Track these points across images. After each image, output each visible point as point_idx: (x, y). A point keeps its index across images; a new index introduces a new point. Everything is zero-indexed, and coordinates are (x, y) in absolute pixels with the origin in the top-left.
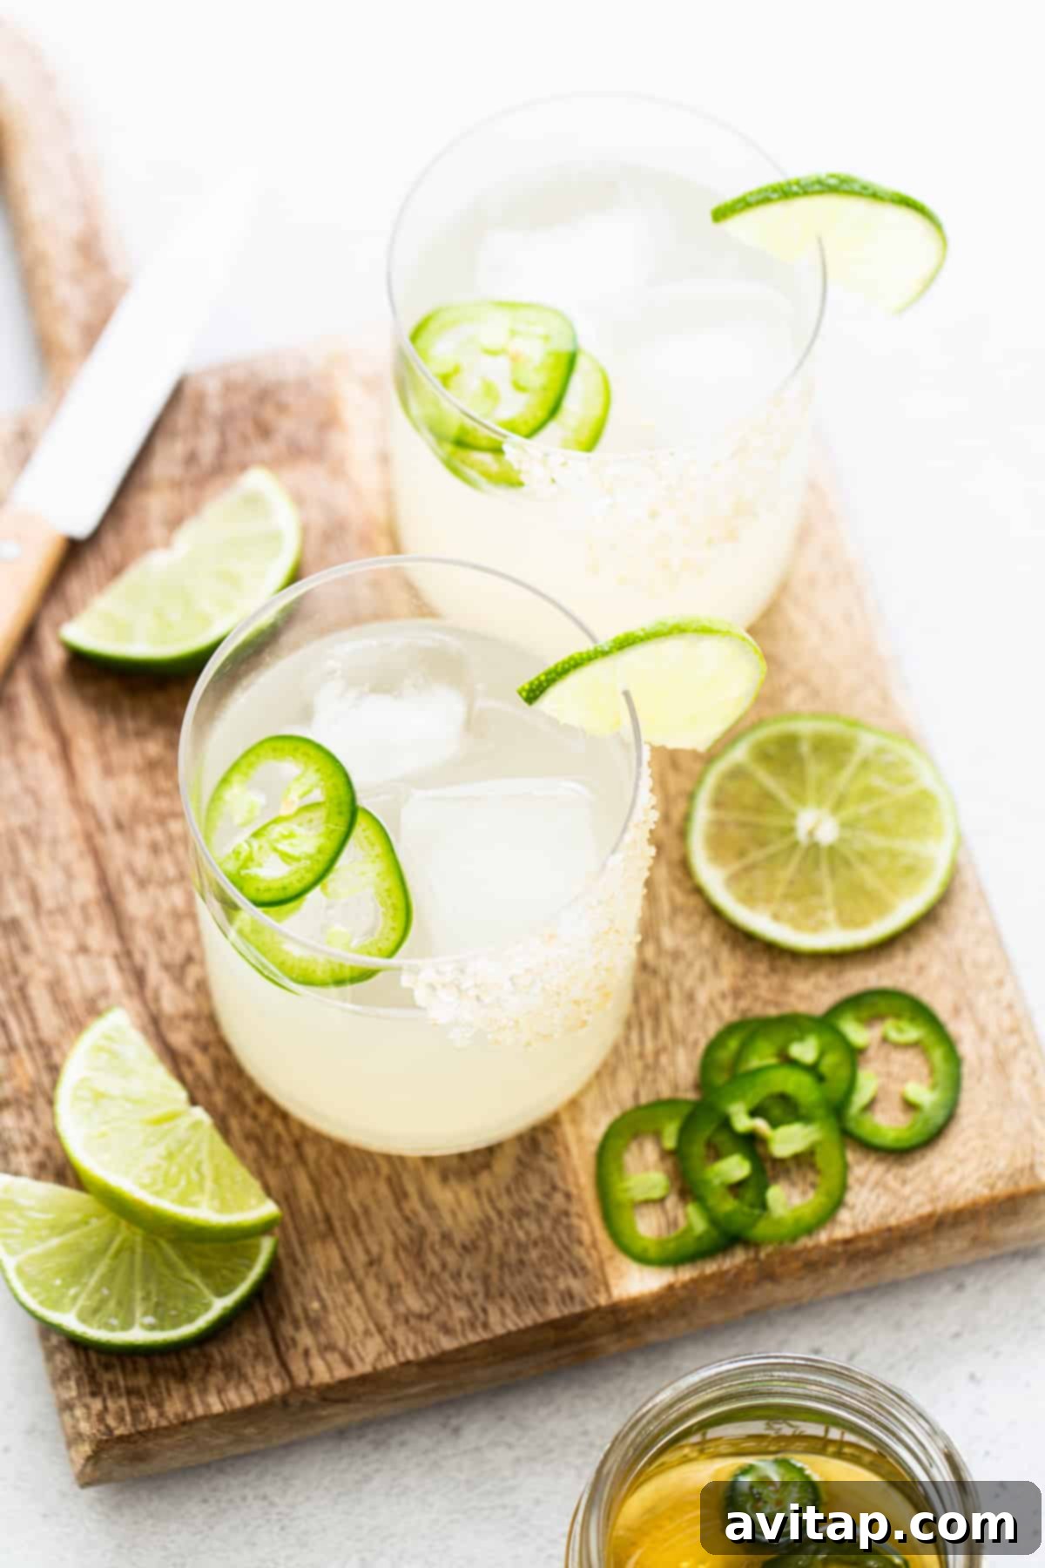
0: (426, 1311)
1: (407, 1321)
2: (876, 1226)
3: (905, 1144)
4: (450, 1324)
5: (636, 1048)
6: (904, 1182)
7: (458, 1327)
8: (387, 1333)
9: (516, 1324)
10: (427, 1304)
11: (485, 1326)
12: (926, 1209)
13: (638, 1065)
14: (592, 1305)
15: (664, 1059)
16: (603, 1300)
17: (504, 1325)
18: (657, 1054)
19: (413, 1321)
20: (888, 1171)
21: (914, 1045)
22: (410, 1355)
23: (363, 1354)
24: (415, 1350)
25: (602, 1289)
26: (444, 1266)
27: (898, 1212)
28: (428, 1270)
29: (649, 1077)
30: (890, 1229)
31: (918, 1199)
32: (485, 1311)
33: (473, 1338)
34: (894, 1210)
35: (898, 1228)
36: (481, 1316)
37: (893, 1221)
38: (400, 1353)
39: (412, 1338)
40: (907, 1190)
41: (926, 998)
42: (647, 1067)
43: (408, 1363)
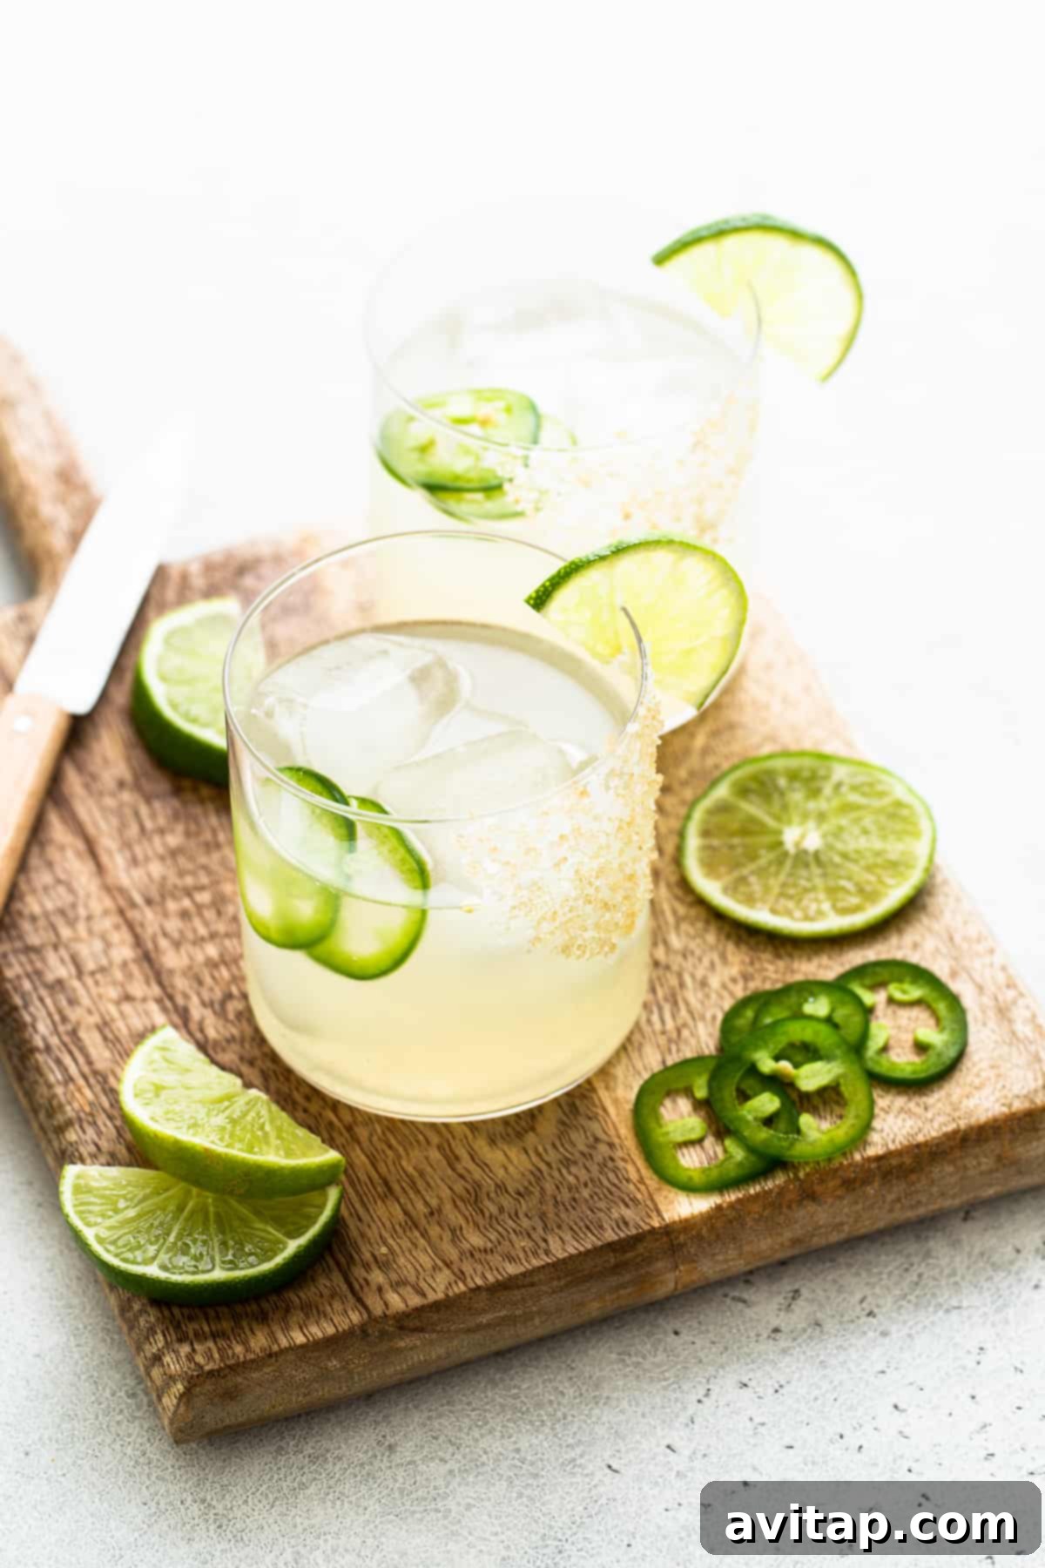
0: (489, 1245)
1: (472, 1255)
2: (905, 1143)
3: (922, 1075)
4: (513, 1253)
5: (658, 1026)
6: (926, 1109)
7: (522, 1255)
8: (455, 1268)
9: (576, 1249)
10: (490, 1240)
11: (547, 1252)
12: (951, 1127)
13: (662, 1040)
14: (646, 1228)
15: (685, 1033)
16: (656, 1223)
17: (564, 1250)
18: (679, 1031)
19: (477, 1255)
20: (910, 1100)
21: (918, 1003)
22: (479, 1282)
23: (434, 1285)
24: (484, 1276)
25: (654, 1214)
26: (501, 1210)
27: (925, 1131)
28: (487, 1214)
29: (674, 1048)
30: (918, 1146)
31: (942, 1119)
32: (545, 1241)
33: (536, 1263)
34: (920, 1130)
35: (926, 1144)
36: (543, 1245)
37: (920, 1138)
38: (469, 1280)
39: (479, 1268)
40: (929, 1115)
41: (924, 964)
42: (670, 1041)
43: (478, 1288)
